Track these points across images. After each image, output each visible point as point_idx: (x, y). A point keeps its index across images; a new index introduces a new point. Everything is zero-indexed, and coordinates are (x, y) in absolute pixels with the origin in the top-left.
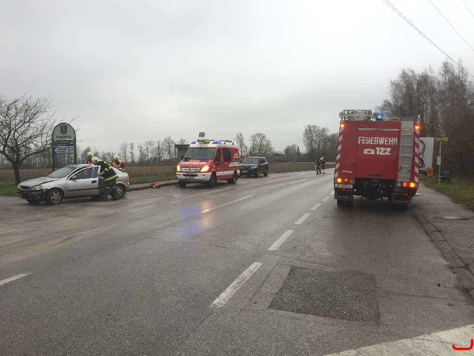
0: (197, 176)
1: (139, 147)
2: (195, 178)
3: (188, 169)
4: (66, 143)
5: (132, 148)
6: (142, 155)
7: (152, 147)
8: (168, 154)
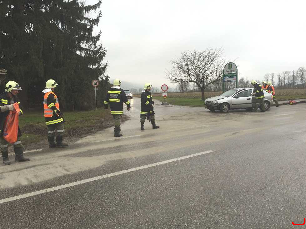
4: (231, 75)
6: (280, 81)
7: (288, 75)
8: (301, 79)
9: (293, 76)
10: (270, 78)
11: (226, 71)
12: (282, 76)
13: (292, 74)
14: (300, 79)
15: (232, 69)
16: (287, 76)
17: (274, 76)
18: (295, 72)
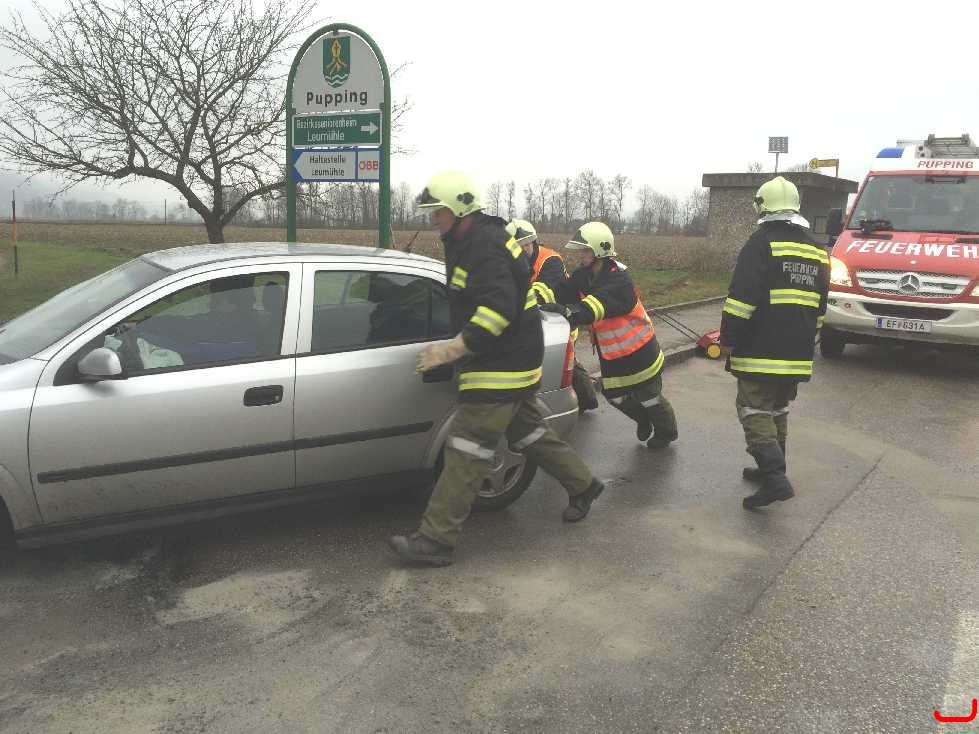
0: (945, 314)
1: (525, 191)
2: (941, 325)
3: (898, 277)
4: (341, 130)
5: (511, 194)
6: (530, 209)
7: (553, 191)
8: (587, 207)
9: (566, 194)
10: (504, 196)
11: (310, 97)
12: (537, 193)
13: (562, 189)
14: (583, 204)
15: (353, 84)
16: (550, 195)
17: (516, 192)
18: (570, 184)
